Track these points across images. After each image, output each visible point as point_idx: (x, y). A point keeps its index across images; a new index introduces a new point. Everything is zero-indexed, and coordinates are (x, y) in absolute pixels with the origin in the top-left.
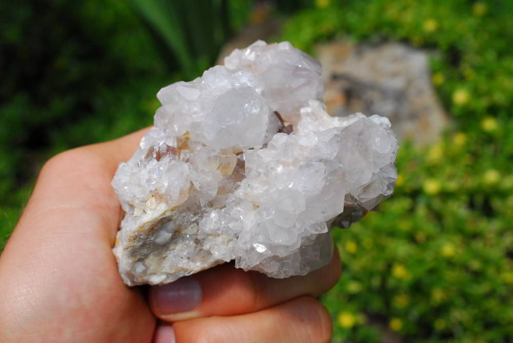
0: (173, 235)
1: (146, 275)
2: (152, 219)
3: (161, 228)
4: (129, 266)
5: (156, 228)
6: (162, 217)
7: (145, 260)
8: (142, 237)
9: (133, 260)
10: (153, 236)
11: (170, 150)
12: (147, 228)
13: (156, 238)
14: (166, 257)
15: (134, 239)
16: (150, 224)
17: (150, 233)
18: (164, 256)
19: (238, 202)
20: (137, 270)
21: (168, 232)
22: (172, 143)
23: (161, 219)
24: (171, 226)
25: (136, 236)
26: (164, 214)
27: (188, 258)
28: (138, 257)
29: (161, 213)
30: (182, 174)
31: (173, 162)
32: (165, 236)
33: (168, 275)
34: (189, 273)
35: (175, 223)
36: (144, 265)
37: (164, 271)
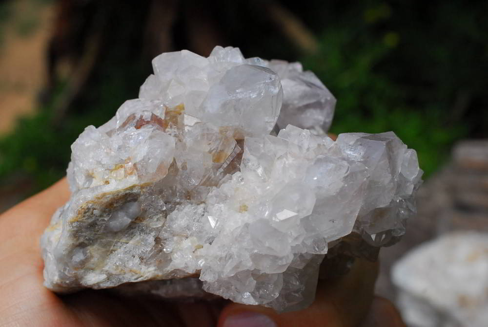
0: (132, 223)
1: (82, 268)
2: (115, 190)
3: (122, 208)
4: (66, 249)
5: (115, 205)
6: (128, 192)
7: (89, 247)
8: (95, 212)
9: (74, 242)
10: (109, 214)
11: (155, 120)
12: (105, 201)
13: (111, 219)
14: (114, 251)
15: (85, 213)
16: (111, 196)
17: (107, 210)
18: (112, 248)
19: (224, 199)
20: (74, 257)
21: (128, 216)
22: (160, 113)
23: (126, 194)
24: (134, 208)
25: (89, 209)
26: (132, 188)
27: (141, 259)
28: (82, 240)
29: (128, 185)
30: (167, 145)
31: (158, 132)
32: (123, 219)
33: (110, 276)
34: (137, 279)
35: (140, 206)
36: (85, 253)
37: (106, 268)
